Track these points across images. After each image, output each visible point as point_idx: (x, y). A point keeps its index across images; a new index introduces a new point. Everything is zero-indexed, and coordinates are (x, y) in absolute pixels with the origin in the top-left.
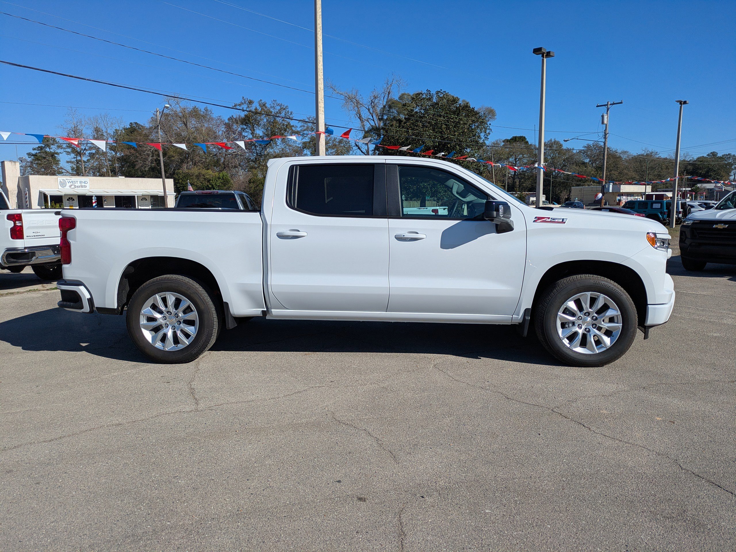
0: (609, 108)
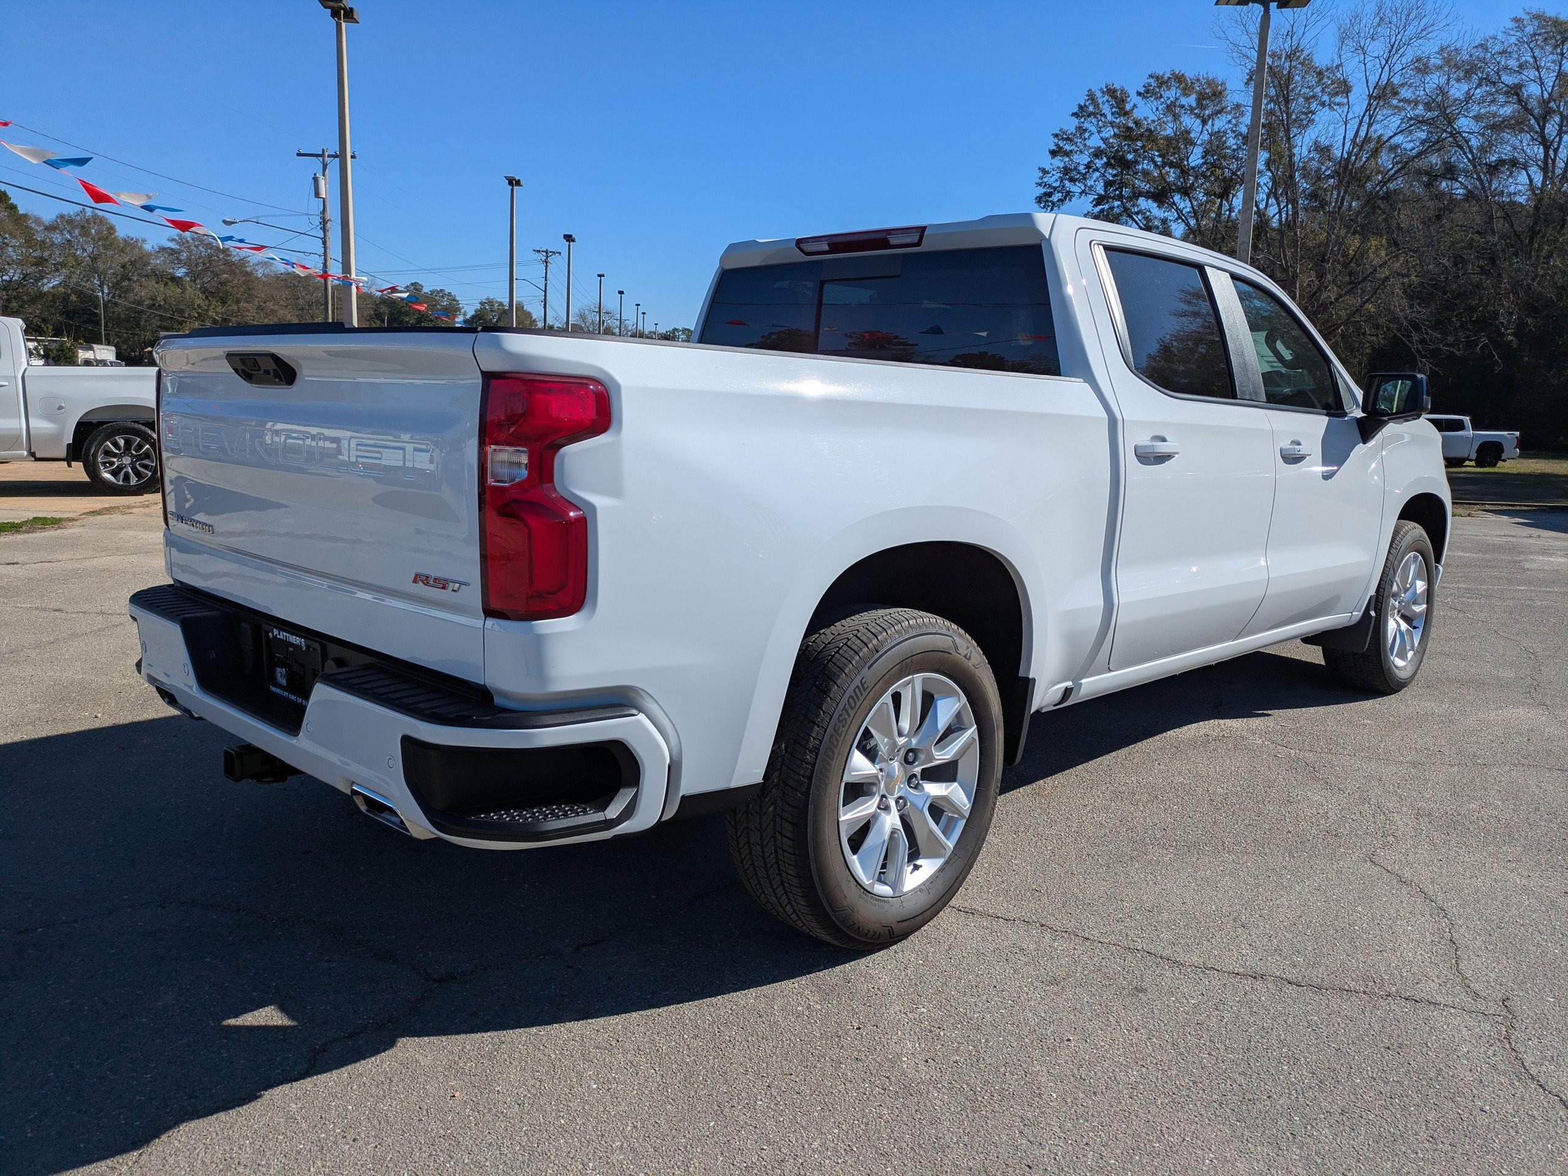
0: (327, 165)
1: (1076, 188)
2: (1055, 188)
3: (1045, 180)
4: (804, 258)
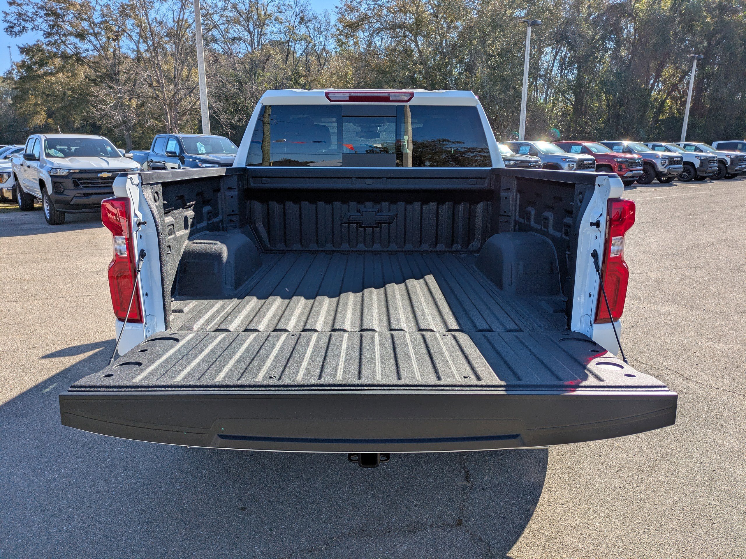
1: (29, 25)
2: (15, 24)
3: (8, 18)
4: (329, 103)
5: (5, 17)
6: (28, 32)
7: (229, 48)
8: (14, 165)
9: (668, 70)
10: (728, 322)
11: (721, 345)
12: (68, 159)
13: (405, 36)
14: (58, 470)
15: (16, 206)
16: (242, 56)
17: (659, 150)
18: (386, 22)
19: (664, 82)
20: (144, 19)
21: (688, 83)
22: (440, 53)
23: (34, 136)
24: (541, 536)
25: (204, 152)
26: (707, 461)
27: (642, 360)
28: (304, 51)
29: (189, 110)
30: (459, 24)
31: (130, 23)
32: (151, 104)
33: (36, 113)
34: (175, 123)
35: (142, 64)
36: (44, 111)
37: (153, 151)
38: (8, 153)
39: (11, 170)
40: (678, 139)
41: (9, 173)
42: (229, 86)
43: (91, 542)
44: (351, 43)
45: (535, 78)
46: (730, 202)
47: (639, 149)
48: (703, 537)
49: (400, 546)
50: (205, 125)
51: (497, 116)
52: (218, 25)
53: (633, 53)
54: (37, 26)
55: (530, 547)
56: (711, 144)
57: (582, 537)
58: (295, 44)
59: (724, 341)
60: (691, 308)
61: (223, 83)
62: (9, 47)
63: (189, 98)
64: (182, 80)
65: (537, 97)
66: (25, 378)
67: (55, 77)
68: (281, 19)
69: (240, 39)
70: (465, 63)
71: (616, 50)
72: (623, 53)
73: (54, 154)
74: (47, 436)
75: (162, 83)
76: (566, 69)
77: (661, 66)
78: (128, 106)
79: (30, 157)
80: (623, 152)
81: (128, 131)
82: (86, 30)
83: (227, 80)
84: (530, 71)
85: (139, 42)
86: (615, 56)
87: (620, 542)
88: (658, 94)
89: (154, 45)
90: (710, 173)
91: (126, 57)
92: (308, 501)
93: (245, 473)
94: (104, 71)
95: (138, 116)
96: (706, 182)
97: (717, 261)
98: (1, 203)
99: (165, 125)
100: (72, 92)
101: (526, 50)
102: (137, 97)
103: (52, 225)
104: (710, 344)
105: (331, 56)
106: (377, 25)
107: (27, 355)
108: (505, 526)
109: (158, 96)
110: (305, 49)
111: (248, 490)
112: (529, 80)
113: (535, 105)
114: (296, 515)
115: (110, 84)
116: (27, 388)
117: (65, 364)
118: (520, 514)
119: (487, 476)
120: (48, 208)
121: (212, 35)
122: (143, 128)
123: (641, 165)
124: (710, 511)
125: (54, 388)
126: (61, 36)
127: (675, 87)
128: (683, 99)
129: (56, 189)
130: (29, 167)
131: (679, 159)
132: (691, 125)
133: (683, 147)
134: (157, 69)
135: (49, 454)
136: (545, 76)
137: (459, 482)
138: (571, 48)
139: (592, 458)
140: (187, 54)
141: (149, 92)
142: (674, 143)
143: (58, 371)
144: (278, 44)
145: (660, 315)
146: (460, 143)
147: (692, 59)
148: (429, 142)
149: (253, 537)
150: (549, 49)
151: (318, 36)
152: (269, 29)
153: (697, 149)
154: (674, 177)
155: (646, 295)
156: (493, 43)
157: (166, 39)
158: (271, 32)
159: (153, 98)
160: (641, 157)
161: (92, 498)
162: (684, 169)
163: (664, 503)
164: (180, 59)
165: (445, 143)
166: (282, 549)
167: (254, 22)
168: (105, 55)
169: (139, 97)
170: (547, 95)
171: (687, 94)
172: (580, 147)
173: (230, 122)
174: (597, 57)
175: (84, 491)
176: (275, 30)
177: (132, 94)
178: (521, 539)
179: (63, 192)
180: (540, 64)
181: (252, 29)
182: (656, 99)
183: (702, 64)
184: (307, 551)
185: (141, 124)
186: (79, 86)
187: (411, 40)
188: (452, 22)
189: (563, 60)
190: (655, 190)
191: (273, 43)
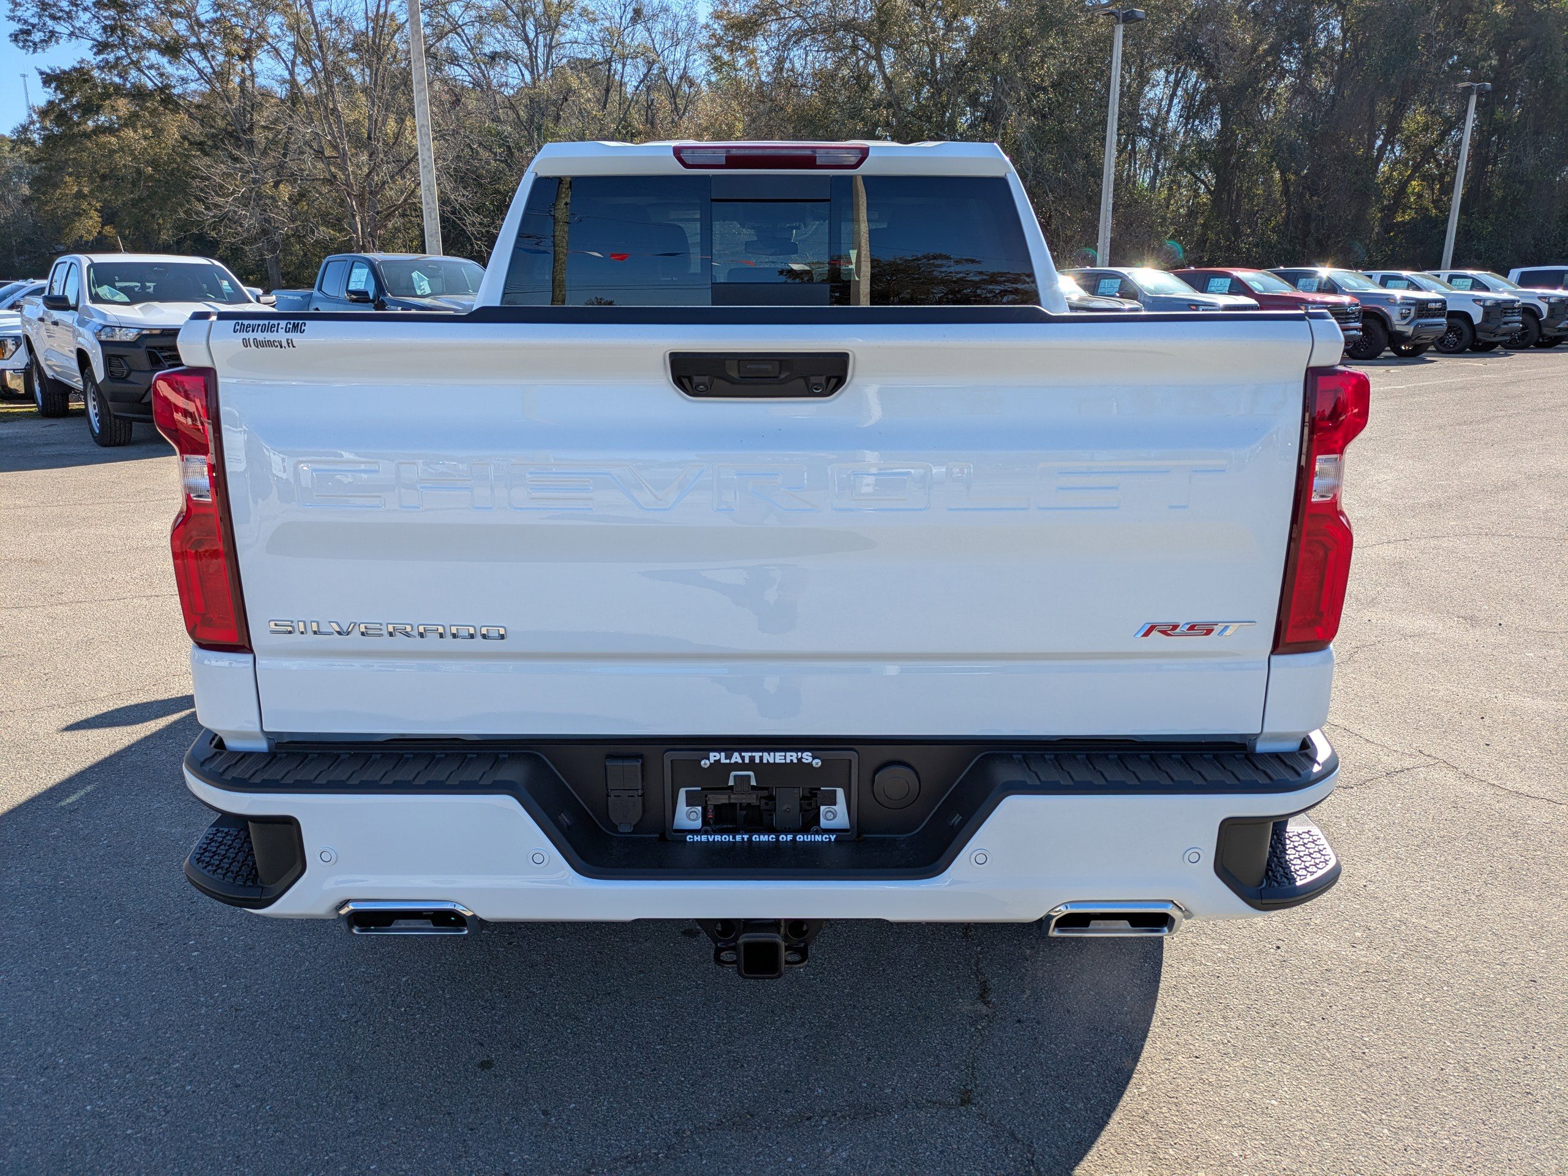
4: (681, 170)
5: (13, 11)
6: (61, 41)
7: (484, 75)
8: (26, 321)
9: (1415, 117)
10: (1552, 652)
11: (1539, 701)
12: (137, 307)
13: (855, 48)
14: (83, 977)
15: (31, 408)
16: (512, 92)
17: (1395, 287)
18: (815, 16)
19: (1406, 144)
20: (304, 14)
21: (1458, 145)
22: (930, 82)
23: (67, 258)
24: (1148, 1128)
25: (428, 291)
26: (1516, 959)
27: (1367, 734)
28: (641, 82)
29: (400, 206)
30: (969, 21)
31: (274, 23)
32: (320, 194)
33: (79, 214)
34: (371, 235)
35: (302, 109)
36: (96, 210)
37: (320, 289)
38: (17, 296)
39: (20, 331)
40: (1435, 264)
41: (16, 338)
42: (484, 154)
43: (144, 1139)
44: (742, 62)
45: (1132, 138)
46: (1548, 395)
47: (1353, 283)
48: (1513, 1132)
49: (834, 1151)
50: (431, 236)
51: (1050, 216)
52: (460, 26)
53: (1339, 81)
54: (81, 29)
55: (1124, 1154)
56: (1506, 275)
57: (1239, 1131)
58: (624, 65)
59: (1546, 692)
60: (1472, 620)
61: (472, 149)
62: (24, 76)
63: (400, 181)
64: (386, 143)
65: (1135, 176)
66: (26, 772)
67: (116, 136)
68: (593, 13)
69: (507, 56)
70: (982, 105)
71: (1303, 76)
72: (1319, 82)
73: (109, 297)
74: (64, 899)
75: (344, 148)
76: (1196, 116)
77: (1401, 108)
78: (272, 197)
79: (58, 303)
80: (1319, 290)
81: (273, 251)
82: (183, 36)
83: (480, 144)
84: (1119, 119)
85: (294, 63)
86: (1301, 89)
87: (1327, 1145)
88: (1392, 170)
89: (325, 69)
90: (1504, 335)
91: (267, 94)
92: (631, 1048)
93: (495, 983)
94: (220, 123)
95: (293, 219)
96: (1497, 355)
97: (1524, 520)
98: (2, 402)
99: (351, 239)
100: (154, 169)
101: (1113, 73)
102: (292, 178)
103: (105, 446)
104: (1514, 700)
105: (698, 93)
106: (797, 23)
107: (33, 722)
108: (1068, 1105)
109: (335, 177)
110: (645, 76)
111: (498, 1023)
112: (1119, 141)
113: (1132, 194)
114: (604, 1079)
115: (234, 152)
116: (29, 794)
117: (114, 741)
118: (1101, 1080)
119: (1028, 992)
120: (96, 411)
121: (448, 48)
122: (304, 244)
123: (1357, 319)
124: (1526, 1073)
125: (87, 794)
126: (130, 50)
127: (1428, 153)
128: (1447, 179)
129: (112, 369)
130: (55, 323)
131: (1438, 305)
132: (1464, 234)
133: (1446, 279)
134: (332, 119)
135: (66, 940)
136: (1153, 131)
137: (966, 1006)
138: (1209, 72)
139: (1260, 952)
140: (395, 88)
141: (315, 168)
142: (1426, 273)
143: (100, 758)
144: (588, 66)
145: (1405, 636)
146: (973, 261)
147: (1468, 91)
148: (906, 261)
149: (507, 1130)
150: (1160, 74)
151: (672, 49)
152: (569, 35)
153: (1477, 285)
154: (1428, 345)
155: (1372, 594)
156: (1043, 61)
157: (351, 55)
158: (573, 40)
159: (325, 181)
160: (1357, 301)
161: (153, 1040)
162: (1449, 327)
163: (1422, 1055)
164: (380, 98)
165: (939, 262)
166: (569, 1157)
167: (535, 20)
168: (223, 91)
169: (295, 180)
170: (1156, 171)
171: (1455, 169)
172: (1228, 281)
173: (488, 232)
174: (1262, 90)
175: (138, 1024)
176: (581, 36)
177: (282, 174)
178: (1104, 1136)
179: (128, 375)
180: (1142, 105)
181: (531, 35)
182: (1388, 180)
183: (1486, 104)
184: (624, 1162)
185: (299, 236)
186: (169, 155)
187: (869, 56)
188: (955, 16)
189: (1190, 97)
190: (1388, 371)
191: (577, 65)
